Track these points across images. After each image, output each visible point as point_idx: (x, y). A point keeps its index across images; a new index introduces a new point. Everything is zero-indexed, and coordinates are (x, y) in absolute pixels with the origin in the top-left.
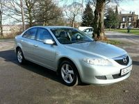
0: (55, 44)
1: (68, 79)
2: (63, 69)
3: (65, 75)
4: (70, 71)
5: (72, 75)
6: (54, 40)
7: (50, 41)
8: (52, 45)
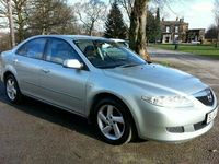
0: (85, 68)
1: (112, 132)
2: (100, 113)
3: (105, 124)
4: (115, 118)
5: (119, 124)
6: (81, 61)
7: (74, 63)
8: (78, 70)
